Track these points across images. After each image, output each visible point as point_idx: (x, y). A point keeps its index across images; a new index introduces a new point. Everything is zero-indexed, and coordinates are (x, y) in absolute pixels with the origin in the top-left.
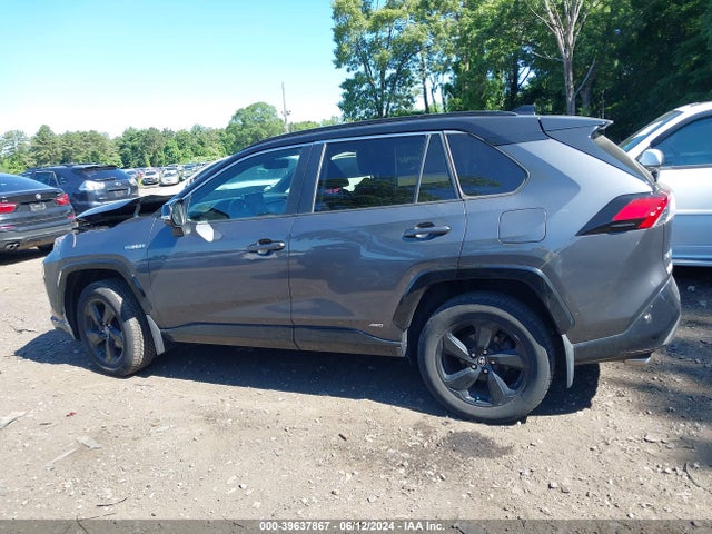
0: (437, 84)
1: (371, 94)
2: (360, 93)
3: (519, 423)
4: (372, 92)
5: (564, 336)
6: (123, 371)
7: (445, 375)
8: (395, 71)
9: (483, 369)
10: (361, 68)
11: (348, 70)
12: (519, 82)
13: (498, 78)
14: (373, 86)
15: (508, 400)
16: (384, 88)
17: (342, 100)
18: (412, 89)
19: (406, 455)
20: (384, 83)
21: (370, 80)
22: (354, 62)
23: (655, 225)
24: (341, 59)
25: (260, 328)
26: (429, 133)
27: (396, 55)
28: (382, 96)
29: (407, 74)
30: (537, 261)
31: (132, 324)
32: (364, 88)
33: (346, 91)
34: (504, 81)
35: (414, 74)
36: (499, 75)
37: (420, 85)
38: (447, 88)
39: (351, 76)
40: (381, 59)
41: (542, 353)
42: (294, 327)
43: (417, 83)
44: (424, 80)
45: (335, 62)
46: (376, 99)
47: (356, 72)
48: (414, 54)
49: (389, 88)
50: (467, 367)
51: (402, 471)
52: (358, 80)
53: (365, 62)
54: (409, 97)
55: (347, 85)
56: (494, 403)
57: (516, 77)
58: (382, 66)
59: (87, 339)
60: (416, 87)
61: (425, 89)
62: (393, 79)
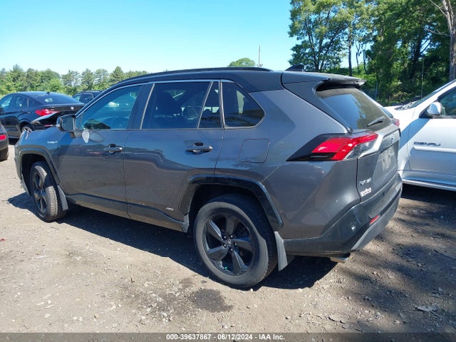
0: (361, 50)
1: (311, 55)
2: (305, 54)
3: (252, 290)
4: (313, 53)
5: (276, 233)
6: (47, 218)
7: (208, 248)
8: (329, 41)
9: (230, 248)
10: (307, 38)
11: (298, 39)
12: (421, 50)
13: (405, 47)
14: (313, 49)
15: (244, 272)
16: (320, 51)
17: (292, 58)
18: (341, 53)
19: (160, 299)
20: (321, 49)
21: (312, 46)
22: (302, 33)
23: (345, 159)
24: (293, 31)
25: (111, 202)
26: (212, 81)
27: (331, 29)
28: (319, 56)
29: (337, 42)
30: (260, 177)
31: (50, 190)
32: (307, 51)
33: (295, 52)
34: (409, 49)
35: (343, 43)
36: (406, 45)
37: (347, 51)
38: (368, 53)
39: (299, 43)
40: (320, 32)
41: (263, 243)
42: (127, 203)
43: (344, 49)
44: (350, 47)
45: (289, 33)
46: (315, 58)
47: (303, 40)
48: (344, 29)
49: (324, 52)
50: (221, 245)
51: (149, 310)
52: (305, 45)
53: (309, 33)
54: (338, 58)
55: (296, 48)
56: (235, 274)
57: (419, 46)
58: (321, 37)
59: (34, 196)
60: (344, 52)
61: (350, 53)
62: (328, 46)
